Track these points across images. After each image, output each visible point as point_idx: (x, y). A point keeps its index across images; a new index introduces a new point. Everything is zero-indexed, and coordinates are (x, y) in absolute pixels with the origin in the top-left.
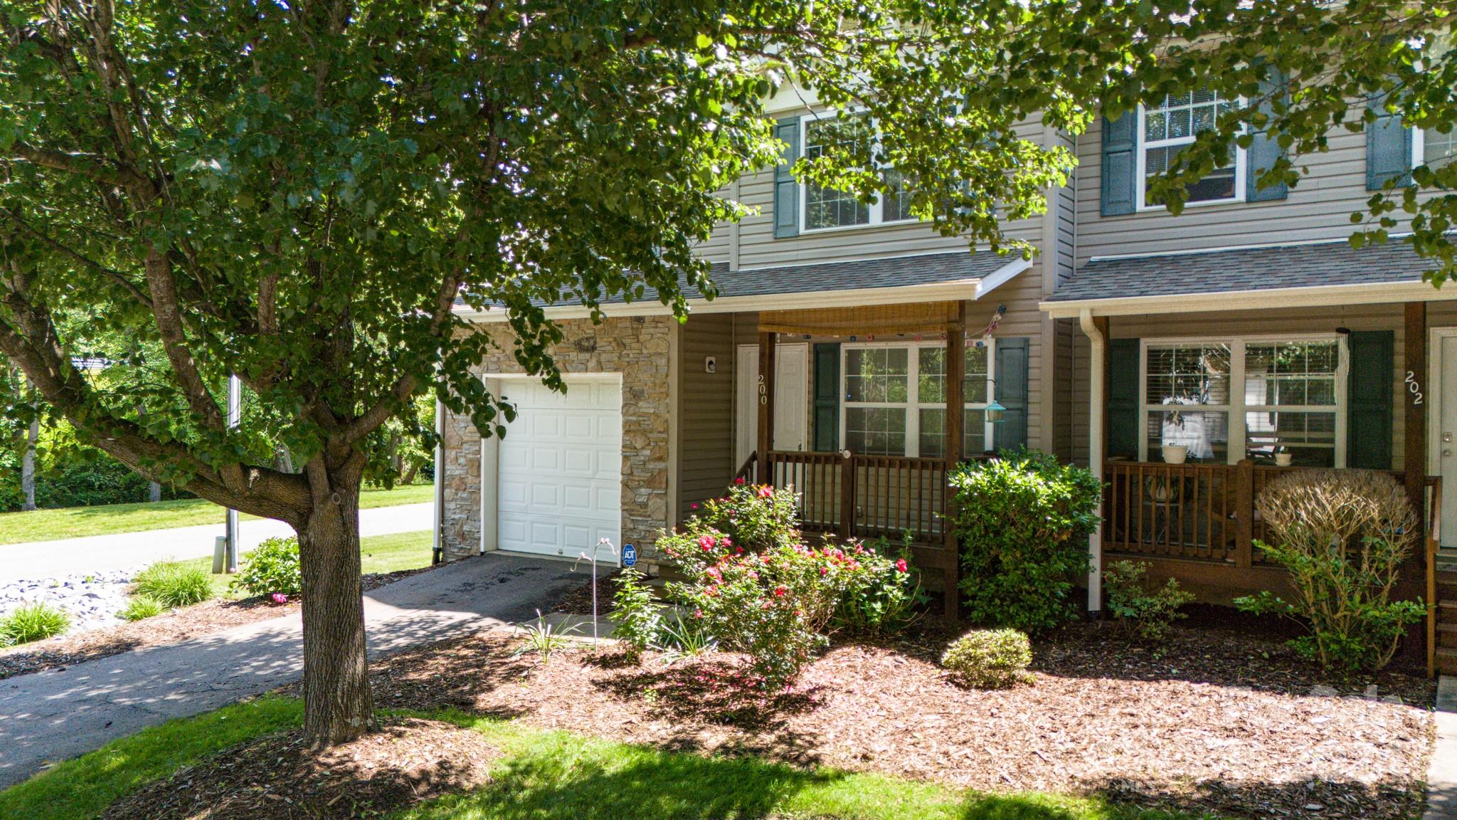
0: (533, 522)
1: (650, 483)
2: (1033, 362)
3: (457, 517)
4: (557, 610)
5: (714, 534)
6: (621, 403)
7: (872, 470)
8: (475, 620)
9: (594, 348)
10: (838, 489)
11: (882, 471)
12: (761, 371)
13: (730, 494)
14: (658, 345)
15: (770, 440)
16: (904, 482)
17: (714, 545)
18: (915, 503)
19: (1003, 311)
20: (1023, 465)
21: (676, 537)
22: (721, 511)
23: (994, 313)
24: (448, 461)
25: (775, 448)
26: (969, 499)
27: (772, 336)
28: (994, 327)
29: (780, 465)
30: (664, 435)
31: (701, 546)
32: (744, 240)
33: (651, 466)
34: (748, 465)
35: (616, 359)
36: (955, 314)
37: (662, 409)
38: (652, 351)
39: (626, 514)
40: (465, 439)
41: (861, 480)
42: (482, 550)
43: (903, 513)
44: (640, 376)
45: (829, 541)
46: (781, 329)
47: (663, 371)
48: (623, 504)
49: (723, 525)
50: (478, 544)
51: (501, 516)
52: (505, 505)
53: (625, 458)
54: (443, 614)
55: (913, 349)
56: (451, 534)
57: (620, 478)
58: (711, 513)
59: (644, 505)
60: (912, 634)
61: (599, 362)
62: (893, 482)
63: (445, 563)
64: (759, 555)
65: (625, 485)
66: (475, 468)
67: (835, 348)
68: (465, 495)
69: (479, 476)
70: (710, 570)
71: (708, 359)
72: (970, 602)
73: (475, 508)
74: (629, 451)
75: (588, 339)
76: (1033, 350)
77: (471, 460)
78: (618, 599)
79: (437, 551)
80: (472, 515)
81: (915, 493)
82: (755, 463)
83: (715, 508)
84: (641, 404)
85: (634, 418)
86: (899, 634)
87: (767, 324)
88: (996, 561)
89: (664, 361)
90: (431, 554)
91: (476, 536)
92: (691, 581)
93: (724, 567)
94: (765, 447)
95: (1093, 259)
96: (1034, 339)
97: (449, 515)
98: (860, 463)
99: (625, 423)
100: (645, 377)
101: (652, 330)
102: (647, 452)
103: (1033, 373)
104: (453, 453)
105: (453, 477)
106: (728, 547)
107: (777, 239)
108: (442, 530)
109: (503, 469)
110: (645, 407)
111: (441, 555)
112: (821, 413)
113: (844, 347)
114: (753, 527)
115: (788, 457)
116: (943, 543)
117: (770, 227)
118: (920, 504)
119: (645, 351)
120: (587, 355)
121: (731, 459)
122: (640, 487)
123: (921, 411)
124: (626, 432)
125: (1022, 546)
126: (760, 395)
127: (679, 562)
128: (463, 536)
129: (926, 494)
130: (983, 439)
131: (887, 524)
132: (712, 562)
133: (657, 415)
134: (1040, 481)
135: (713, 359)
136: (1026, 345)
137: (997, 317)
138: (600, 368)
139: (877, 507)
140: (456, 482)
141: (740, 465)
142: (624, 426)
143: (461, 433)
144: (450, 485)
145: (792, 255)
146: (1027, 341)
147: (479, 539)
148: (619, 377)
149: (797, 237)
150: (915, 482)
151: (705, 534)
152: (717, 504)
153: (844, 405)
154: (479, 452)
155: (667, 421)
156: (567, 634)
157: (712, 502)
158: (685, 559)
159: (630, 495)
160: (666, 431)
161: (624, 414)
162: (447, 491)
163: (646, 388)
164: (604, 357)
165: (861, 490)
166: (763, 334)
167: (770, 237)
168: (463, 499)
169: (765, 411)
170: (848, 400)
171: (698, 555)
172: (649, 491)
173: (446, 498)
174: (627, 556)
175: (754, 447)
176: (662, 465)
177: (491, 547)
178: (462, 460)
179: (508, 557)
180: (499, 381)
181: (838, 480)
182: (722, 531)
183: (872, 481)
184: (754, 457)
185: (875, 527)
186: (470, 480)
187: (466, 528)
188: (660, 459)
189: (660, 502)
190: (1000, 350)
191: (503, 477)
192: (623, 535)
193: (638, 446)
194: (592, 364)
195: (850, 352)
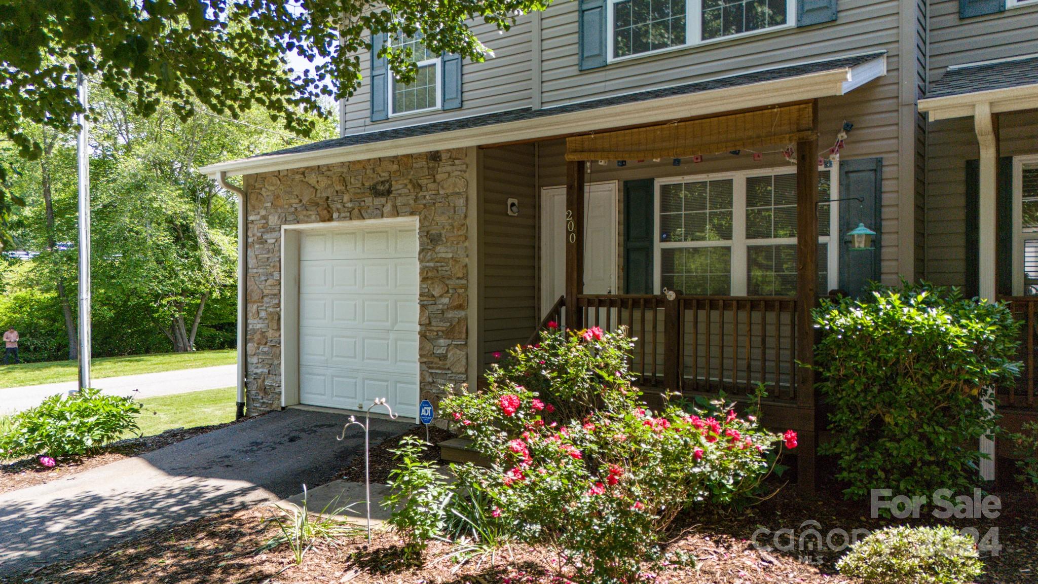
0: (333, 376)
1: (449, 333)
2: (887, 186)
3: (259, 371)
4: (340, 477)
5: (519, 392)
6: (417, 248)
7: (702, 314)
8: (244, 492)
9: (389, 192)
10: (661, 338)
11: (715, 315)
12: (569, 206)
13: (539, 339)
14: (455, 185)
15: (580, 284)
16: (743, 328)
17: (519, 408)
18: (757, 353)
19: (848, 128)
20: (920, 298)
21: (467, 396)
22: (528, 360)
23: (839, 131)
24: (250, 315)
25: (585, 293)
26: (846, 342)
27: (581, 164)
28: (841, 146)
29: (592, 311)
30: (464, 282)
31: (502, 409)
32: (547, 76)
33: (450, 315)
34: (556, 311)
35: (412, 202)
36: (807, 120)
37: (461, 253)
38: (449, 191)
39: (425, 367)
40: (266, 292)
41: (688, 327)
42: (283, 405)
43: (743, 363)
44: (437, 219)
45: (674, 400)
46: (592, 156)
47: (461, 212)
48: (421, 356)
49: (531, 380)
50: (279, 399)
51: (303, 369)
52: (306, 359)
53: (423, 307)
54: (213, 482)
55: (739, 179)
56: (254, 388)
57: (418, 328)
58: (517, 362)
59: (444, 357)
60: (767, 514)
61: (395, 207)
62: (729, 328)
63: (248, 417)
64: (583, 424)
65: (423, 336)
66: (275, 322)
67: (648, 184)
68: (266, 349)
69: (279, 329)
70: (514, 444)
71: (510, 201)
72: (845, 474)
73: (276, 362)
74: (426, 300)
75: (383, 182)
76: (887, 172)
77: (271, 313)
78: (395, 478)
79: (240, 406)
80: (273, 370)
81: (757, 341)
82: (563, 309)
83: (522, 356)
84: (438, 248)
85: (432, 264)
86: (750, 513)
87: (575, 151)
88: (878, 422)
89: (461, 202)
90: (235, 409)
91: (277, 390)
92: (486, 461)
93: (533, 439)
94: (575, 291)
95: (952, 68)
96: (889, 159)
97: (252, 369)
98: (688, 304)
99: (422, 270)
100: (442, 219)
101: (449, 169)
102: (446, 300)
103: (887, 198)
104: (255, 307)
105: (255, 331)
106: (539, 411)
107: (583, 72)
108: (246, 385)
109: (305, 322)
110: (443, 251)
111: (245, 409)
112: (633, 256)
113: (658, 183)
114: (573, 381)
115: (600, 301)
116: (794, 398)
117: (575, 60)
118: (764, 354)
119: (441, 192)
120: (383, 200)
121: (536, 308)
122: (438, 337)
123: (749, 249)
124: (424, 279)
125: (921, 405)
126: (568, 233)
127: (470, 432)
128: (265, 390)
129: (771, 342)
130: (825, 278)
131: (722, 376)
132: (515, 432)
133: (455, 260)
134: (947, 317)
135: (516, 201)
136: (878, 166)
137: (843, 135)
138: (396, 213)
139: (708, 357)
140: (257, 337)
141: (545, 312)
142: (421, 273)
143: (262, 287)
144: (252, 339)
145: (600, 87)
146: (879, 161)
147: (280, 393)
148: (414, 222)
149: (605, 67)
150: (757, 329)
151: (506, 393)
152: (524, 351)
153: (658, 246)
154: (279, 305)
155: (466, 266)
156: (341, 514)
157: (518, 348)
158: (478, 428)
159: (428, 346)
160: (466, 276)
161: (421, 261)
162: (249, 345)
163: (443, 232)
164: (399, 201)
165: (688, 339)
166: (572, 162)
167: (574, 70)
168: (265, 353)
169: (574, 251)
170: (663, 240)
171: (496, 422)
172: (448, 341)
173: (249, 352)
174: (424, 413)
175: (560, 290)
176: (462, 314)
177: (292, 402)
178: (263, 314)
179: (308, 412)
180: (299, 233)
181: (661, 327)
182: (530, 388)
183: (702, 327)
184: (562, 302)
185: (707, 380)
186: (270, 334)
187: (267, 382)
188: (460, 307)
189: (461, 354)
190: (845, 172)
191: (304, 331)
192: (421, 389)
193: (436, 293)
194: (388, 208)
195: (665, 189)
